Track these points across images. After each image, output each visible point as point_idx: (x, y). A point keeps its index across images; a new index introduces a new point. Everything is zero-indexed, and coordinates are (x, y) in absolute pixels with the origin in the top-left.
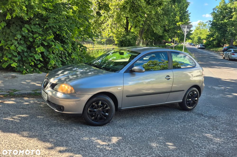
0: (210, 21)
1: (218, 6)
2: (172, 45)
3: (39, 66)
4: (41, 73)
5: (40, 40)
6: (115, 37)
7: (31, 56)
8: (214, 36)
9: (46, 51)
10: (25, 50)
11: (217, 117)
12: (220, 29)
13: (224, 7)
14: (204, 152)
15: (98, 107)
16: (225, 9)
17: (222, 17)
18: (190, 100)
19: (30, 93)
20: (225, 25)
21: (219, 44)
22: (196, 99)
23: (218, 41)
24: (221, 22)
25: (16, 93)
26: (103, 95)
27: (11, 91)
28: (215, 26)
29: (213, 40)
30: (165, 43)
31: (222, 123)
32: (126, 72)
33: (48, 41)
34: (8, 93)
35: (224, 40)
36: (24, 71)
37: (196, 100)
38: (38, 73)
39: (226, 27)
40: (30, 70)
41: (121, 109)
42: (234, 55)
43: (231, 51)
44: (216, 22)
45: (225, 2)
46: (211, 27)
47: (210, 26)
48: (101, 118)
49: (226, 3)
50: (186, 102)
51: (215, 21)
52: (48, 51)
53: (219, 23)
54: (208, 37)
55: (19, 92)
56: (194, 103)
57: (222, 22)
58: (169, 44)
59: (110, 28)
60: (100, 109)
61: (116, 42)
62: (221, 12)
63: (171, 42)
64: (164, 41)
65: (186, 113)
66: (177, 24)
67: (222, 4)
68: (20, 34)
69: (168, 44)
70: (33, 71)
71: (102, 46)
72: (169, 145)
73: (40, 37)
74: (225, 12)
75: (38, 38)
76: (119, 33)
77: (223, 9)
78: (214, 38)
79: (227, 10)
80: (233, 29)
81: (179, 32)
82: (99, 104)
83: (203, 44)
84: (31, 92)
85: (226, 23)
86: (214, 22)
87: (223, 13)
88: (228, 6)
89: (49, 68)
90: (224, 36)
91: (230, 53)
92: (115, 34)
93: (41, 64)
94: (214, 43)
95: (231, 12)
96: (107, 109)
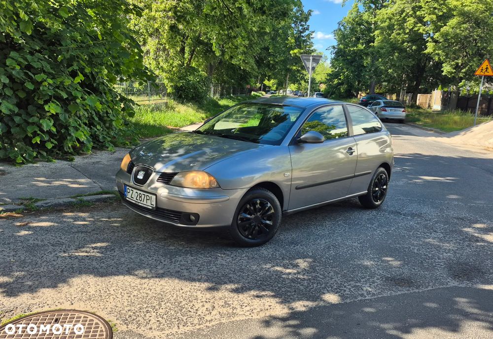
0: (334, 47)
1: (347, 18)
2: (262, 95)
3: (49, 146)
4: (54, 160)
5: (50, 88)
6: (167, 78)
7: (33, 124)
8: (341, 76)
9: (63, 112)
10: (16, 110)
11: (421, 214)
12: (352, 62)
13: (357, 20)
14: (441, 264)
15: (256, 210)
16: (360, 24)
17: (354, 39)
18: (377, 189)
19: (69, 202)
20: (360, 55)
21: (350, 90)
22: (385, 187)
23: (348, 86)
24: (352, 49)
25: (39, 203)
26: (261, 188)
27: (25, 202)
28: (343, 56)
29: (339, 84)
30: (251, 90)
31: (437, 222)
32: (291, 143)
33: (69, 88)
34: (22, 207)
35: (358, 84)
36: (19, 158)
37: (384, 189)
38: (47, 162)
39: (362, 58)
40: (30, 155)
41: (287, 213)
42: (386, 111)
43: (379, 104)
44: (344, 48)
45: (358, 9)
46: (334, 58)
47: (333, 56)
48: (260, 232)
49: (360, 12)
50: (371, 194)
51: (341, 46)
52: (67, 111)
53: (350, 51)
54: (328, 78)
55: (45, 202)
56: (383, 194)
57: (355, 48)
58: (258, 94)
59: (155, 59)
60: (259, 214)
61: (169, 90)
62: (353, 29)
63: (260, 89)
64: (248, 86)
65: (374, 212)
66: (291, 52)
67: (354, 14)
68: (5, 74)
69: (255, 93)
70: (37, 157)
71: (146, 98)
72: (389, 261)
73: (51, 81)
74: (360, 30)
75: (46, 83)
76: (174, 69)
77: (357, 24)
78: (340, 79)
79: (363, 27)
80: (380, 63)
81: (294, 68)
82: (257, 206)
83: (321, 93)
84: (70, 200)
85: (362, 50)
86: (341, 48)
87: (357, 32)
88: (364, 18)
89: (66, 150)
90: (359, 76)
91: (379, 108)
92: (166, 72)
93: (52, 140)
94: (342, 89)
95: (369, 30)
96: (269, 213)
